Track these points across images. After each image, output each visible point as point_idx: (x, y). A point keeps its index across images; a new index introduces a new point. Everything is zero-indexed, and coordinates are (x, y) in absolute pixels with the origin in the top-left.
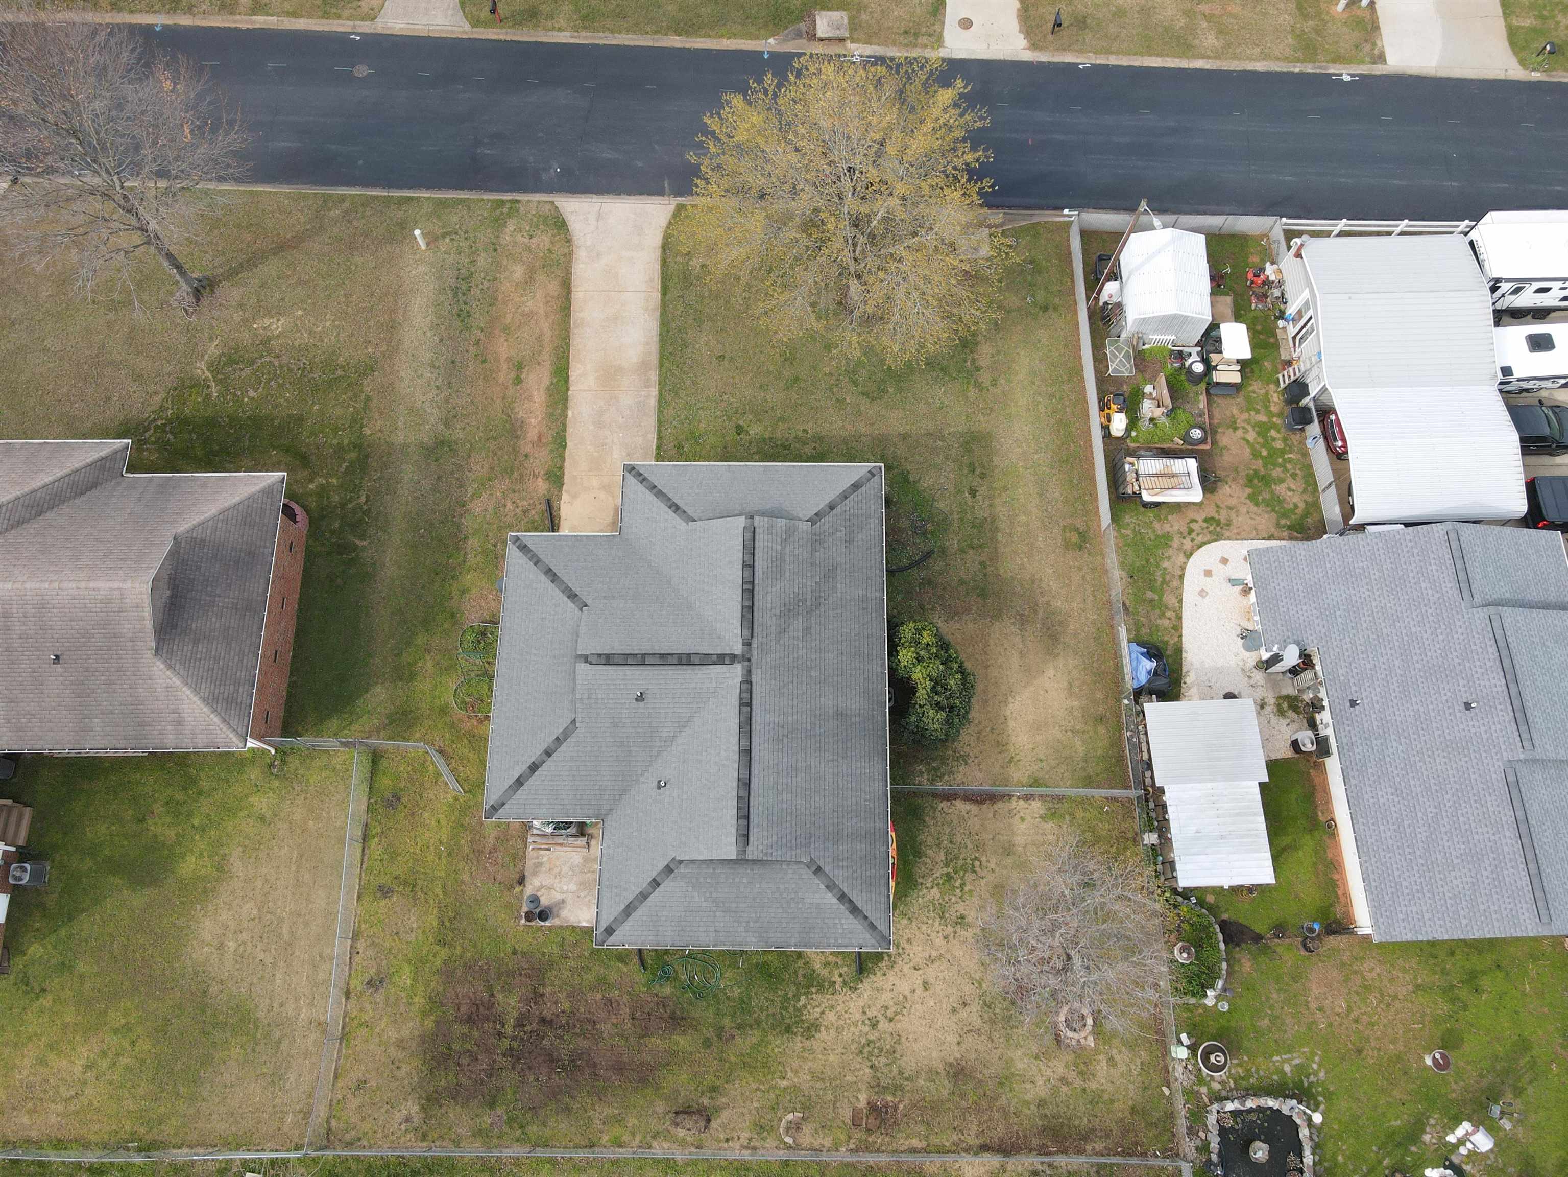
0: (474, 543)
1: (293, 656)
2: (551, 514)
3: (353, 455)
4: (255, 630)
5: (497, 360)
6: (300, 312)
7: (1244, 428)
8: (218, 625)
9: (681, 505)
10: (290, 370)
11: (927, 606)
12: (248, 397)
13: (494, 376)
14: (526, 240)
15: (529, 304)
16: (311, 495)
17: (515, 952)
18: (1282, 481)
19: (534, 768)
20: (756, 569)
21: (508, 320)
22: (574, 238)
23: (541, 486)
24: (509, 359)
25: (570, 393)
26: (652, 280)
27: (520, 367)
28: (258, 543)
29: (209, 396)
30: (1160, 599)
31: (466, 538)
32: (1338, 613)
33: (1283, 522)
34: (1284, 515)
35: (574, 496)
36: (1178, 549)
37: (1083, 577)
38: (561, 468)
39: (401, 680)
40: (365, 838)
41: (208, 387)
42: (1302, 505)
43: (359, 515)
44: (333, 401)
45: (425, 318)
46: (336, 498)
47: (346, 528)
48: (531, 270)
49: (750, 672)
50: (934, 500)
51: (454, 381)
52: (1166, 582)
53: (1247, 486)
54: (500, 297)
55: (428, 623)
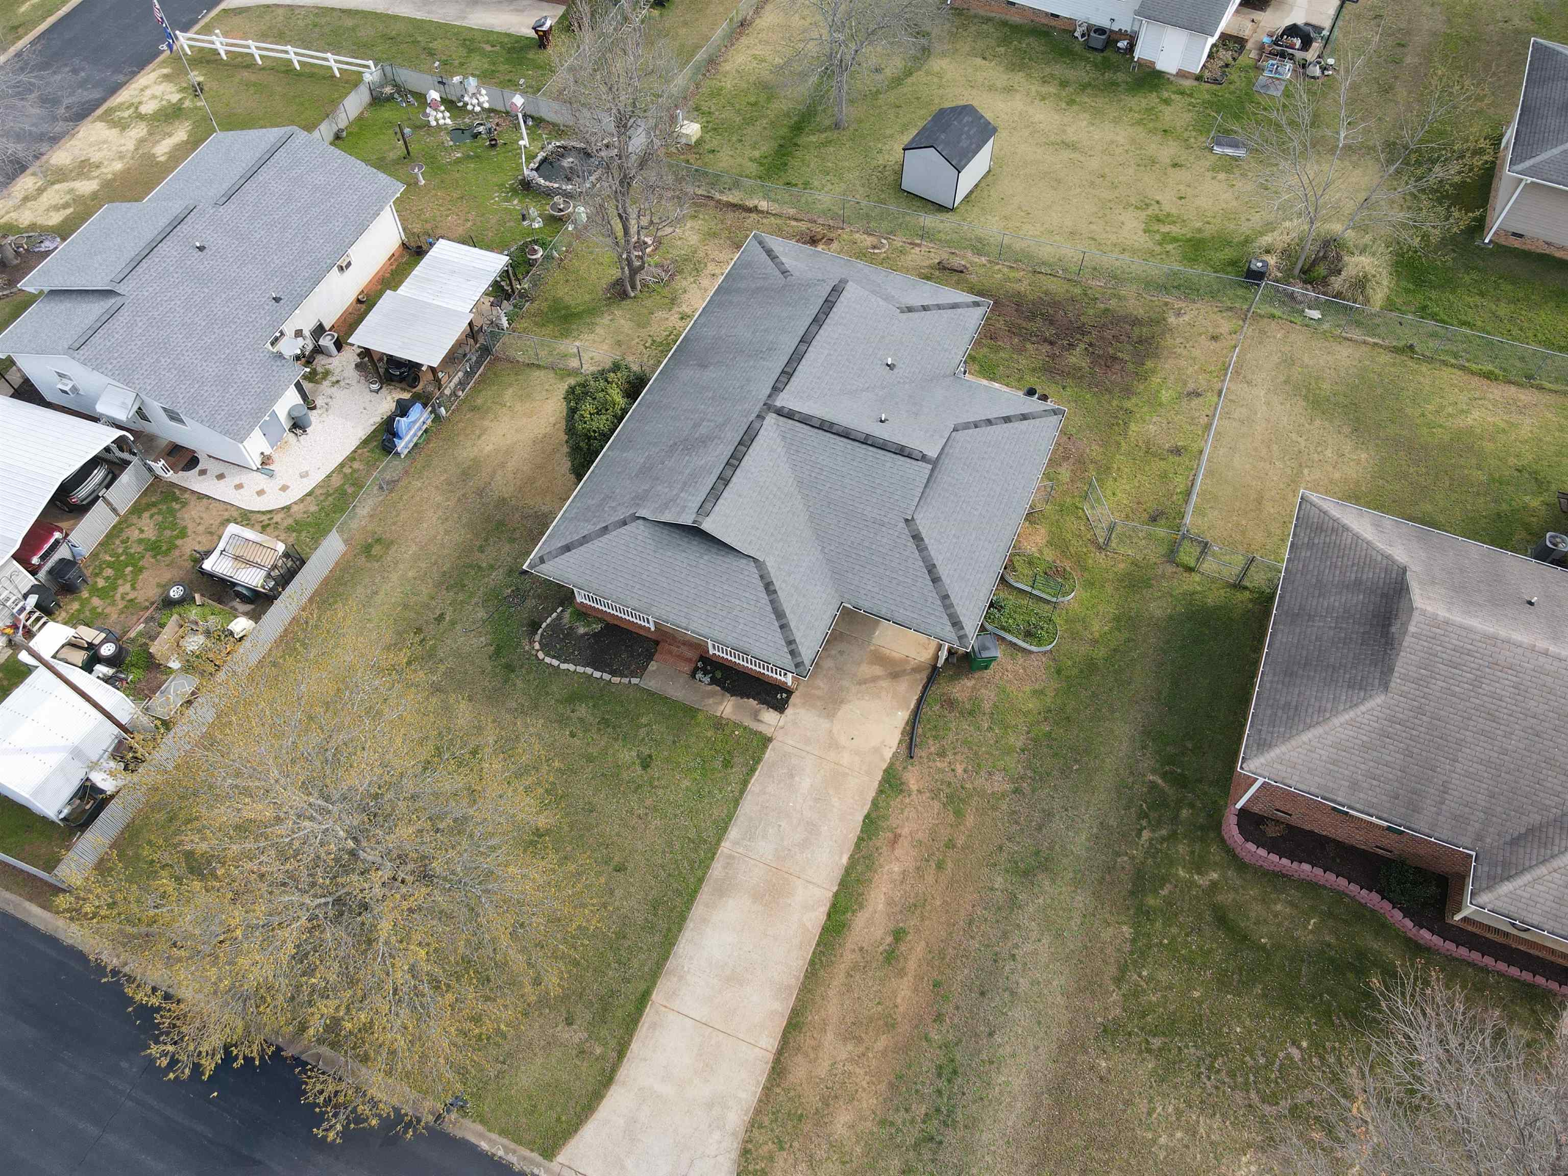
0: (1017, 741)
2: (911, 739)
3: (1151, 901)
4: (1287, 598)
5: (919, 978)
8: (1332, 599)
9: (763, 589)
10: (1232, 1074)
12: (1299, 1047)
13: (930, 956)
15: (844, 1056)
16: (1216, 863)
17: (1064, 388)
18: (140, 541)
19: (1007, 419)
20: (717, 475)
21: (883, 1042)
22: (734, 1155)
23: (913, 778)
24: (902, 973)
25: (835, 889)
26: (654, 1026)
27: (891, 956)
28: (1280, 686)
31: (1023, 750)
32: (223, 356)
33: (177, 506)
34: (170, 510)
35: (876, 750)
36: (290, 516)
37: (398, 515)
38: (880, 791)
39: (1130, 618)
42: (146, 515)
43: (1153, 815)
44: (1171, 996)
45: (1007, 1083)
46: (1182, 849)
47: (1172, 804)
48: (821, 1118)
49: (769, 396)
50: (484, 622)
51: (989, 963)
52: (328, 495)
53: (177, 547)
54: (883, 1087)
55: (1090, 667)
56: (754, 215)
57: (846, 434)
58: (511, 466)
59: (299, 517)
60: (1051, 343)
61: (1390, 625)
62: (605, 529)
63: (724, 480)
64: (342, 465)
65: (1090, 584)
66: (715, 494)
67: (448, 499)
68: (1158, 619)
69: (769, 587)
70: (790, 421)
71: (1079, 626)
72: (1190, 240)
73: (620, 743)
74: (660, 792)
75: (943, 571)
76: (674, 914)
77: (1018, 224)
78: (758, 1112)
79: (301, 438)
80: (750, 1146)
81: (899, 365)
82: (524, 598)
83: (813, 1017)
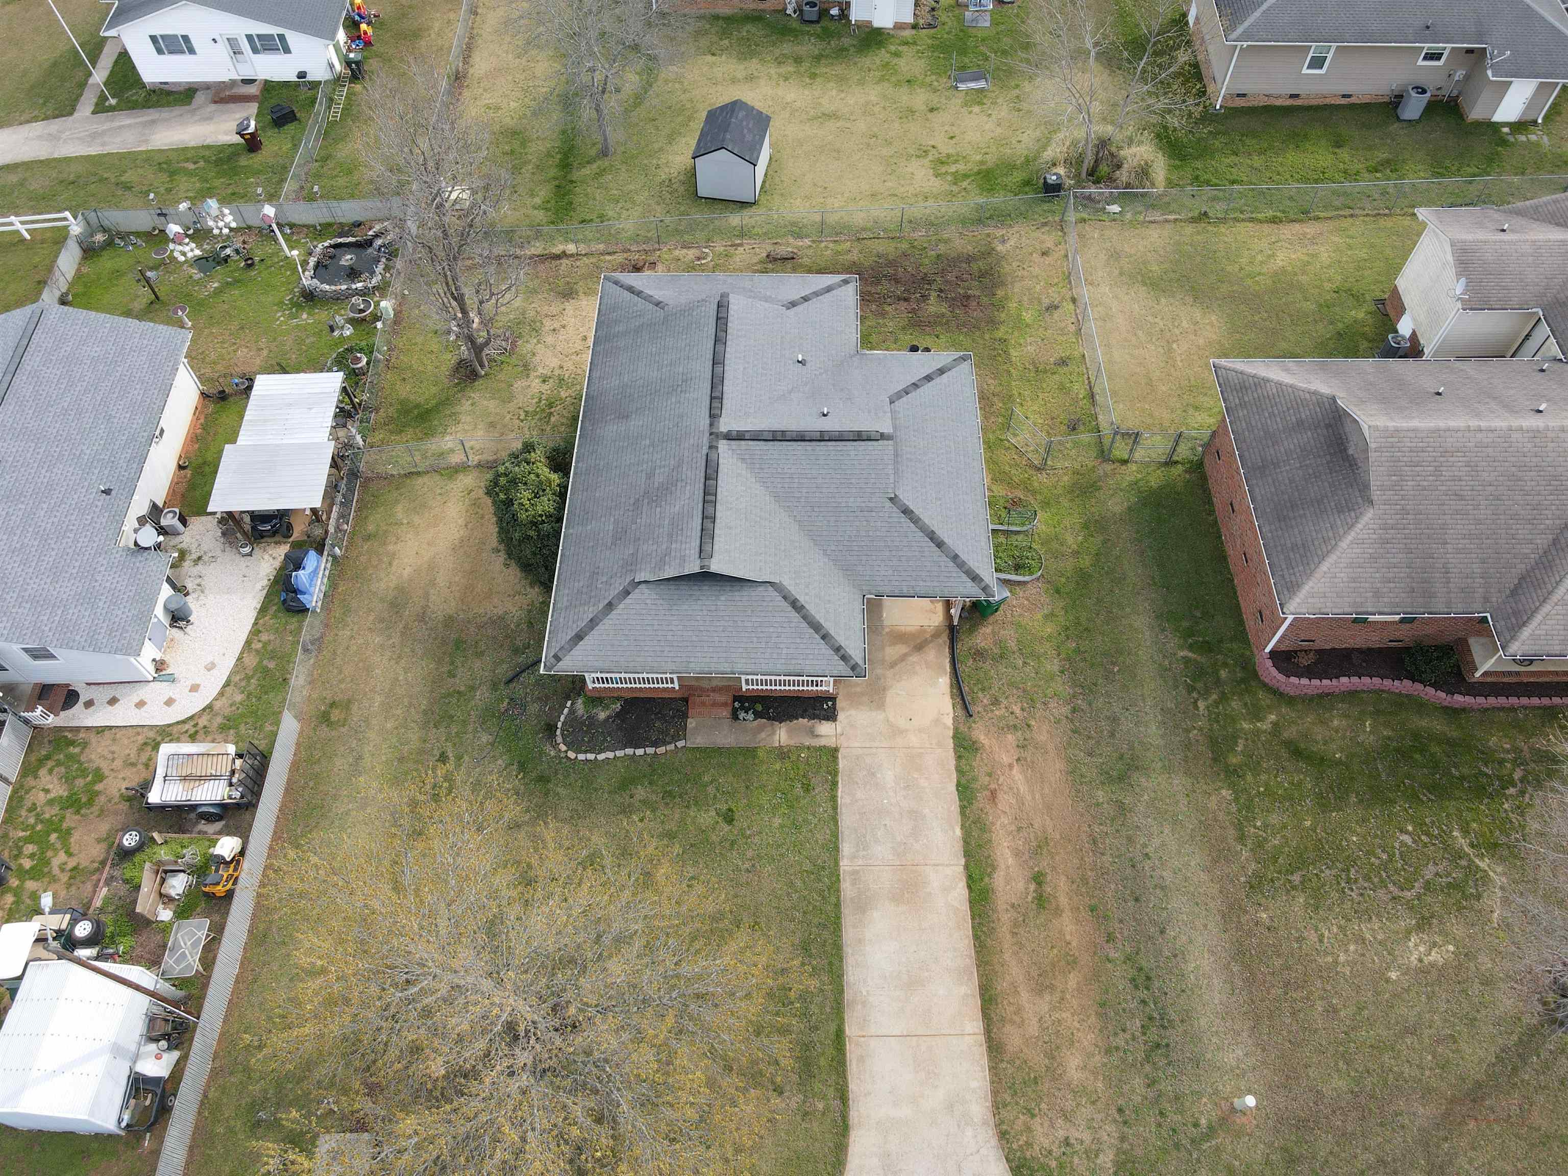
0: (1052, 666)
1: (1220, 537)
2: (963, 699)
3: (1234, 760)
4: (1246, 454)
5: (1075, 909)
6: (1393, 975)
7: (63, 870)
8: (1286, 443)
9: (790, 608)
10: (1367, 878)
11: (524, 626)
12: (1407, 833)
13: (1074, 887)
14: (1074, 1134)
15: (1046, 1008)
16: (1268, 706)
18: (51, 802)
19: (929, 378)
20: (700, 516)
21: (1073, 980)
22: (994, 1142)
23: (980, 734)
24: (1058, 912)
25: (963, 861)
26: (861, 1059)
27: (1041, 901)
28: (1280, 533)
29: (1466, 832)
30: (261, 661)
31: (1062, 672)
32: (75, 571)
33: (77, 750)
34: (70, 757)
35: (937, 721)
36: (217, 714)
37: (341, 672)
38: (959, 758)
39: (1096, 521)
40: (1092, 396)
41: (1472, 845)
42: (43, 772)
43: (1199, 685)
44: (1288, 833)
45: (1197, 968)
46: (1235, 704)
47: (1210, 670)
48: (1054, 1072)
49: (711, 425)
50: (492, 744)
51: (1129, 871)
52: (248, 678)
53: (98, 793)
54: (1093, 1019)
55: (1083, 578)
56: (564, 261)
57: (801, 438)
58: (442, 580)
59: (227, 711)
60: (906, 300)
61: (1345, 450)
62: (610, 606)
63: (708, 518)
64: (248, 643)
65: (1046, 504)
66: (707, 534)
67: (389, 637)
68: (1121, 515)
69: (795, 605)
70: (743, 442)
71: (1055, 545)
72: (979, 173)
73: (693, 808)
74: (757, 840)
75: (943, 534)
76: (828, 948)
77: (822, 200)
78: (995, 1093)
79: (188, 629)
80: (1005, 1127)
81: (808, 359)
82: (524, 707)
83: (1002, 986)
